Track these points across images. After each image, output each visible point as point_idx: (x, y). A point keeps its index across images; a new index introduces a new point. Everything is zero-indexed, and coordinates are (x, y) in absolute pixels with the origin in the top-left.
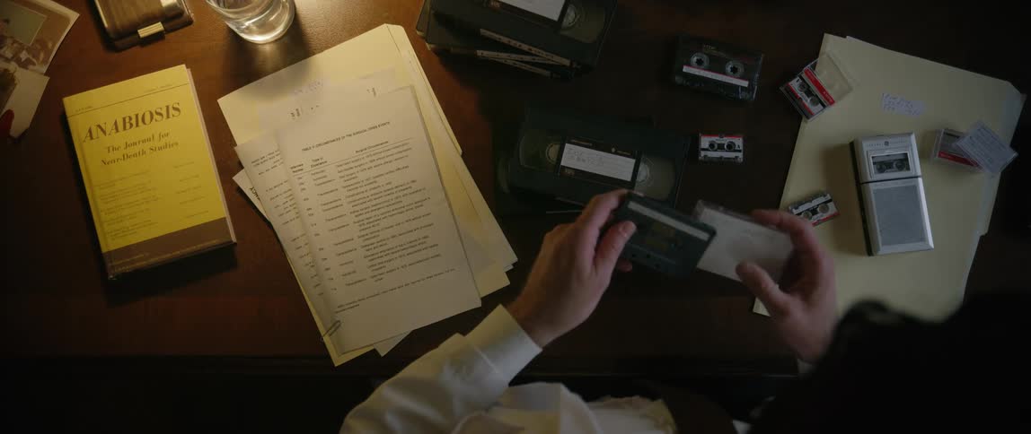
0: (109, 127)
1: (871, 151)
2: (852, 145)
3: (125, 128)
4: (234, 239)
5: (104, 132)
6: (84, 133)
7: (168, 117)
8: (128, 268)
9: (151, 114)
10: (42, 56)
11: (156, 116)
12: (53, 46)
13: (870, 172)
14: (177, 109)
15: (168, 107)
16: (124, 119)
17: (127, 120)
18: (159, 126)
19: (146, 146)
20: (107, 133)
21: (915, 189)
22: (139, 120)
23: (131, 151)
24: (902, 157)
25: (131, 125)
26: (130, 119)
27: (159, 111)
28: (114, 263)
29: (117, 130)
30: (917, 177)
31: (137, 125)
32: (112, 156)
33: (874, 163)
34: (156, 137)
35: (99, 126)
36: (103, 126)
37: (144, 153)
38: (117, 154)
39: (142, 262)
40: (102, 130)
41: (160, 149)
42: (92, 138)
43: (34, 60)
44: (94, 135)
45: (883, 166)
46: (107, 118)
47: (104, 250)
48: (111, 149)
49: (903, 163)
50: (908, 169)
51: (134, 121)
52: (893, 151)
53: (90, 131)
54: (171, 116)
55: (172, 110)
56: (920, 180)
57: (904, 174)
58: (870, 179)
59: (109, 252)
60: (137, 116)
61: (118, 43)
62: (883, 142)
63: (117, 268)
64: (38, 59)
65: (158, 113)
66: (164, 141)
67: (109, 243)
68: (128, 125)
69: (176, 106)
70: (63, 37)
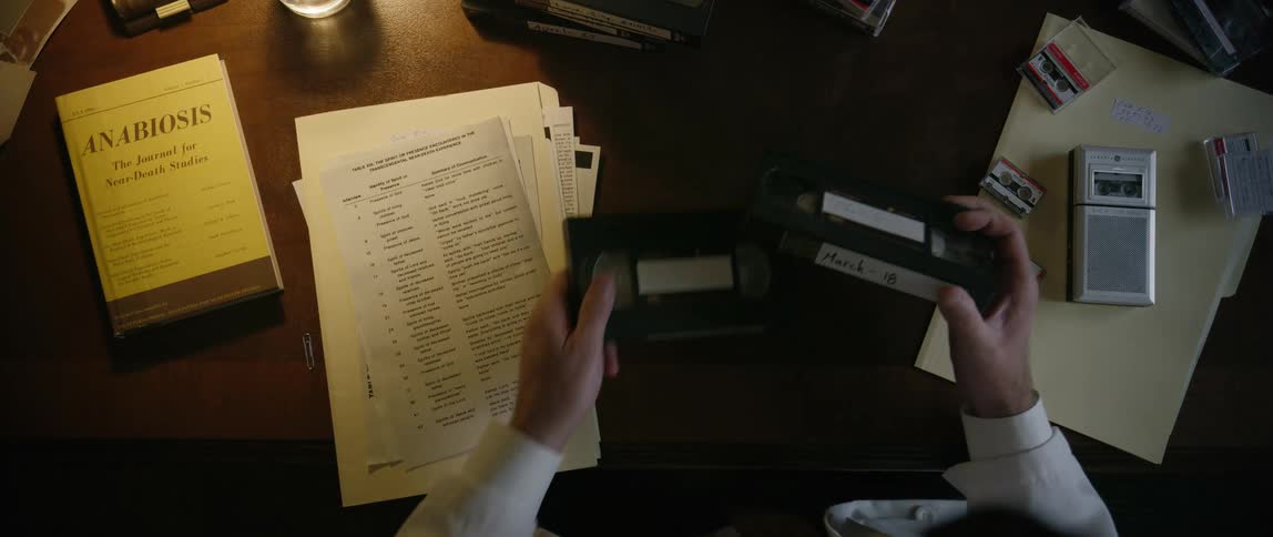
0: (117, 135)
1: (1096, 165)
2: (1072, 154)
3: (137, 138)
4: (281, 285)
5: (110, 142)
6: (84, 143)
7: (195, 123)
8: (140, 323)
9: (172, 117)
10: (24, 51)
11: (177, 122)
12: (40, 39)
13: (1090, 192)
14: (208, 114)
15: (194, 110)
16: (137, 125)
17: (141, 126)
18: (184, 134)
19: (165, 161)
20: (114, 144)
21: (1144, 223)
22: (157, 127)
23: (144, 168)
24: (1134, 179)
25: (146, 134)
26: (145, 125)
27: (182, 114)
28: (122, 316)
29: (127, 141)
30: (1149, 208)
31: (154, 134)
32: (120, 174)
33: (1096, 181)
34: (179, 149)
35: (103, 135)
36: (108, 134)
37: (162, 170)
38: (128, 172)
39: (158, 314)
40: (106, 138)
41: (184, 165)
42: (93, 150)
43: (14, 56)
44: (97, 147)
45: (1107, 186)
46: (115, 123)
47: (109, 298)
48: (119, 165)
49: (1134, 186)
50: (1140, 196)
51: (149, 129)
52: (1124, 169)
53: (91, 141)
54: (198, 121)
55: (199, 115)
56: (1153, 213)
57: (1133, 201)
58: (1087, 201)
59: (116, 302)
60: (153, 121)
61: (130, 26)
62: (1113, 155)
63: (124, 324)
64: (18, 55)
65: (180, 118)
66: (190, 154)
67: (116, 288)
68: (141, 134)
69: (205, 109)
70: (53, 29)
